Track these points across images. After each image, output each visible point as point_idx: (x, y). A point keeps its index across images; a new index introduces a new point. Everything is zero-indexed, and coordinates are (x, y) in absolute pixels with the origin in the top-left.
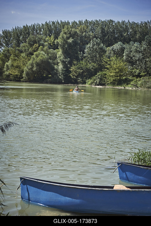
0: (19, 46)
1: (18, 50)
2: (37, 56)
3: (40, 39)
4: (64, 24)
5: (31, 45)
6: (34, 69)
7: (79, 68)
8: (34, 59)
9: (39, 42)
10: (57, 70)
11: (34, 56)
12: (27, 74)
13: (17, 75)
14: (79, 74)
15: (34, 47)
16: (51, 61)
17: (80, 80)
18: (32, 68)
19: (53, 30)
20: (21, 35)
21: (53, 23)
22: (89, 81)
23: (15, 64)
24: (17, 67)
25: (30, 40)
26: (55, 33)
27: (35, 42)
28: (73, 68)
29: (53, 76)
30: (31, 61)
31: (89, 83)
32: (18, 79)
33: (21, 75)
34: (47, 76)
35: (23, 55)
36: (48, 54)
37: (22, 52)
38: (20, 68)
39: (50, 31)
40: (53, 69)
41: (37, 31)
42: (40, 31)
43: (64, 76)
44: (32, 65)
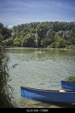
0: (20, 32)
1: (20, 34)
2: (27, 36)
3: (28, 29)
4: (38, 23)
5: (25, 32)
6: (26, 42)
7: (44, 41)
8: (26, 38)
9: (28, 30)
10: (35, 42)
11: (26, 36)
12: (23, 44)
13: (19, 44)
14: (44, 43)
15: (26, 32)
16: (33, 38)
17: (45, 46)
18: (25, 41)
19: (34, 25)
20: (21, 28)
21: (34, 23)
22: (49, 46)
23: (18, 40)
24: (19, 41)
25: (24, 30)
26: (34, 27)
27: (26, 31)
28: (42, 41)
29: (33, 44)
30: (24, 38)
31: (49, 47)
32: (19, 46)
33: (21, 44)
34: (31, 44)
35: (21, 36)
36: (31, 35)
37: (21, 35)
38: (20, 41)
39: (33, 26)
40: (34, 41)
41: (27, 26)
42: (29, 26)
43: (38, 44)
44: (25, 40)
